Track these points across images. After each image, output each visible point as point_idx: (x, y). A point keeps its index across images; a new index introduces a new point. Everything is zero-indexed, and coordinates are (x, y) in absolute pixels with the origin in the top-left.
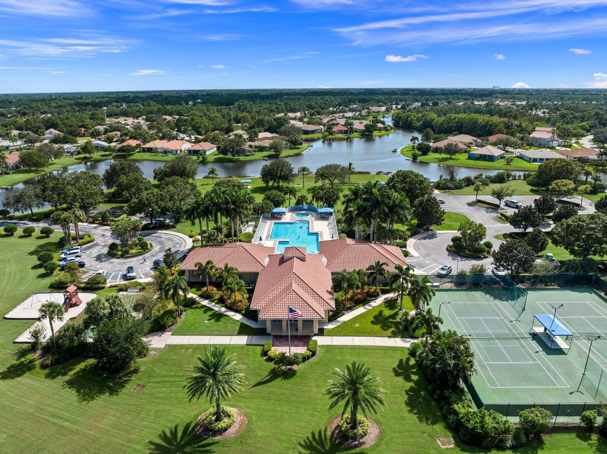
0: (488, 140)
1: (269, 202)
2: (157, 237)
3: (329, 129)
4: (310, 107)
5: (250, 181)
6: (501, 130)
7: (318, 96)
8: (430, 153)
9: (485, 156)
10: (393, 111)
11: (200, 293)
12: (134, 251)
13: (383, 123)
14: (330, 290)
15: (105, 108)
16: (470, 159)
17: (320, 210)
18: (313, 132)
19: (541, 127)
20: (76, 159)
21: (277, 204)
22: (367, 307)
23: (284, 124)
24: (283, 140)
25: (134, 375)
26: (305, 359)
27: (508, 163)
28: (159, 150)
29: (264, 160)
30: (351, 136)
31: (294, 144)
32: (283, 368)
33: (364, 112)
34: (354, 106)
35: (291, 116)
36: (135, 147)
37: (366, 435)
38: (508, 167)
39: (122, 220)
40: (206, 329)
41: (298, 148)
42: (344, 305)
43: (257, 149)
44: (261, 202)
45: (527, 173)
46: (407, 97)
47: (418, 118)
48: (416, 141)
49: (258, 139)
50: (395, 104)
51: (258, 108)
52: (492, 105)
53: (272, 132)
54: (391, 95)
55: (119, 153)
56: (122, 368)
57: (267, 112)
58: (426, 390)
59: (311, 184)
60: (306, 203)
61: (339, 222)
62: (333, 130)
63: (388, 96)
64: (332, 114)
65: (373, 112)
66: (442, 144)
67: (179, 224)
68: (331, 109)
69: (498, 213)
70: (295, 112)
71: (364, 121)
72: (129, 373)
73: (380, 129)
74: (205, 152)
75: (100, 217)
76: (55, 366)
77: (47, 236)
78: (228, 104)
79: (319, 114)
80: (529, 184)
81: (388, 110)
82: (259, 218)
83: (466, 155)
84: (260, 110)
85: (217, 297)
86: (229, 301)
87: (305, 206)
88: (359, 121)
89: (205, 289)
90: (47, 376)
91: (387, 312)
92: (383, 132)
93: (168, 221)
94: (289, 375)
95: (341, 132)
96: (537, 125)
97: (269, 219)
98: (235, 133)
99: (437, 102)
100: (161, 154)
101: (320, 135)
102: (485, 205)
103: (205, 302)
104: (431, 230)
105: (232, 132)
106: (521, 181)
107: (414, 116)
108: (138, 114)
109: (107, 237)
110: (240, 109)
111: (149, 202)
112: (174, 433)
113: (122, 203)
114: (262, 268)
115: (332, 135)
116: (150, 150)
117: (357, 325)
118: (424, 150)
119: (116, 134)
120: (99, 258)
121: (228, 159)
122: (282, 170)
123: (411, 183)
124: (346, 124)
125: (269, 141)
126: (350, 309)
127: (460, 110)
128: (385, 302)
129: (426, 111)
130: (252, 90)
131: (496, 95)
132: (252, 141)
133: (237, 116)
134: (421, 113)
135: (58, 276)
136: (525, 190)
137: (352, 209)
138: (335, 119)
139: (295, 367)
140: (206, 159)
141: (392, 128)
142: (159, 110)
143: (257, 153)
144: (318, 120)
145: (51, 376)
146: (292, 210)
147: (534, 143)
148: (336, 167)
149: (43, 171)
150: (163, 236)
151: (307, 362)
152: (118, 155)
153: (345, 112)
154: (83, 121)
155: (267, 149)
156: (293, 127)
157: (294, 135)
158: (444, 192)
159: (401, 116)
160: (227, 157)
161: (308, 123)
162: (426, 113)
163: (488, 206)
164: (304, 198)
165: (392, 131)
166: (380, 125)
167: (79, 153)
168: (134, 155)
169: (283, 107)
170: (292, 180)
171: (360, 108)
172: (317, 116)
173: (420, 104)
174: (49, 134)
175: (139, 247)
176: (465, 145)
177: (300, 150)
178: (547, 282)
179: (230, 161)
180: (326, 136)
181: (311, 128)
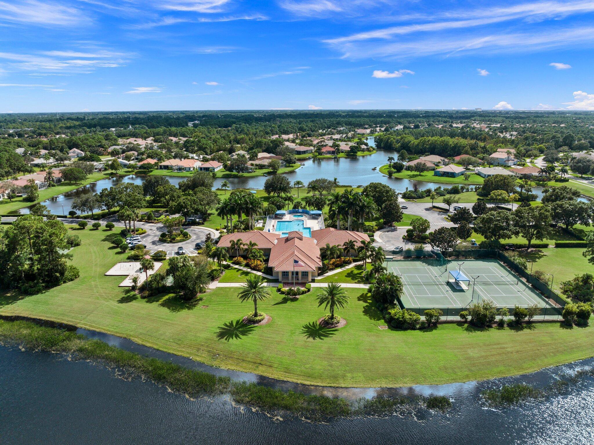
0: (454, 160)
1: (273, 206)
2: (192, 230)
3: (319, 150)
4: (301, 129)
5: (255, 192)
6: (467, 151)
7: (309, 118)
8: (404, 171)
9: (448, 173)
10: (377, 133)
11: (232, 261)
12: (178, 238)
13: (366, 144)
14: (319, 257)
15: (113, 129)
16: (436, 175)
17: (312, 212)
18: (304, 152)
19: (504, 148)
20: (105, 174)
21: (280, 208)
22: (343, 269)
23: (279, 146)
24: (279, 159)
25: (200, 301)
26: (303, 293)
27: (466, 178)
28: (174, 168)
29: (264, 176)
30: (338, 156)
31: (289, 162)
32: (291, 297)
33: (350, 135)
34: (342, 129)
35: (284, 138)
36: (153, 165)
37: (338, 323)
38: (466, 182)
39: (162, 219)
40: (240, 279)
41: (292, 167)
42: (328, 267)
43: (257, 167)
44: (267, 206)
45: (478, 186)
46: (390, 120)
47: (397, 141)
48: (393, 161)
49: (257, 159)
50: (380, 127)
51: (255, 130)
52: (468, 127)
53: (269, 153)
54: (377, 117)
55: (140, 170)
56: (192, 298)
57: (263, 134)
58: (375, 306)
59: (304, 195)
60: (301, 207)
61: (325, 220)
62: (322, 151)
63: (373, 119)
64: (321, 136)
65: (359, 134)
66: (413, 163)
67: (206, 222)
68: (320, 131)
69: (446, 215)
70: (288, 134)
71: (349, 143)
72: (197, 300)
73: (363, 150)
74: (214, 169)
75: (145, 217)
76: (150, 297)
77: (110, 230)
78: (226, 126)
79: (309, 136)
80: (478, 195)
81: (372, 133)
82: (266, 217)
83: (432, 173)
84: (257, 132)
85: (244, 264)
86: (253, 265)
87: (300, 210)
88: (345, 143)
89: (235, 259)
90: (147, 302)
91: (356, 272)
92: (366, 153)
93: (197, 220)
94: (294, 300)
95: (329, 152)
96: (500, 146)
97: (273, 219)
98: (237, 153)
99: (418, 125)
100: (176, 171)
101: (311, 155)
102: (439, 210)
103: (237, 266)
104: (394, 226)
105: (234, 152)
106: (473, 192)
107: (394, 139)
108: (145, 135)
109: (154, 230)
110: (237, 131)
111: (186, 205)
112: (231, 323)
113: (157, 208)
114: (273, 245)
115: (321, 155)
116: (166, 167)
117: (336, 278)
118: (399, 168)
119: (133, 154)
120: (154, 243)
121: (234, 175)
122: (281, 183)
123: (380, 192)
124: (334, 146)
125: (268, 160)
126: (332, 269)
127: (436, 133)
128: (355, 266)
129: (405, 134)
130: (245, 112)
131: (475, 118)
132: (253, 160)
133: (236, 137)
134: (400, 135)
135: (130, 253)
136: (473, 199)
137: (334, 208)
138: (324, 141)
139: (297, 297)
140: (216, 175)
141: (374, 149)
142: (165, 132)
143: (257, 170)
144: (309, 141)
145: (150, 301)
146: (290, 213)
147: (492, 162)
148: (324, 181)
149: (81, 184)
150: (196, 230)
151: (305, 295)
152: (140, 172)
153: (333, 134)
154: (100, 142)
155: (266, 167)
156: (287, 148)
157: (289, 155)
158: (409, 201)
159: (382, 139)
160: (233, 173)
161: (301, 145)
162: (405, 135)
163: (441, 210)
164: (299, 204)
165: (374, 151)
166: (363, 147)
167: (105, 170)
168: (154, 171)
169: (277, 129)
170: (289, 191)
171: (347, 130)
172: (308, 138)
173: (402, 127)
174: (73, 153)
175: (181, 236)
176: (434, 164)
177: (294, 168)
178: (467, 256)
179: (235, 177)
180: (316, 156)
181: (302, 148)
